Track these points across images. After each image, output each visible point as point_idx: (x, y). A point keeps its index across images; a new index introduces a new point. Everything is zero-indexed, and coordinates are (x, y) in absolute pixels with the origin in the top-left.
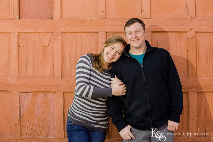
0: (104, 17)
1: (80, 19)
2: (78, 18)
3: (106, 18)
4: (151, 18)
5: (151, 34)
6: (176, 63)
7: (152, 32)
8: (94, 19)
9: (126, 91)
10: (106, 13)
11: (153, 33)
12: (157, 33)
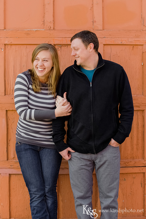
0: (52, 29)
1: (25, 30)
2: (23, 29)
3: (54, 29)
4: (103, 29)
5: (104, 47)
6: (130, 79)
7: (104, 45)
8: (41, 30)
9: (71, 110)
10: (54, 23)
11: (106, 46)
12: (109, 46)
